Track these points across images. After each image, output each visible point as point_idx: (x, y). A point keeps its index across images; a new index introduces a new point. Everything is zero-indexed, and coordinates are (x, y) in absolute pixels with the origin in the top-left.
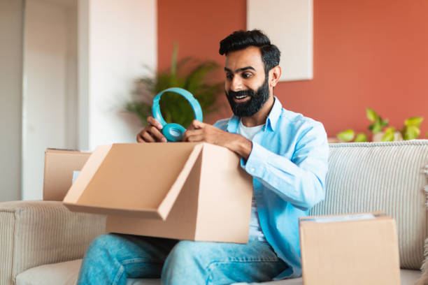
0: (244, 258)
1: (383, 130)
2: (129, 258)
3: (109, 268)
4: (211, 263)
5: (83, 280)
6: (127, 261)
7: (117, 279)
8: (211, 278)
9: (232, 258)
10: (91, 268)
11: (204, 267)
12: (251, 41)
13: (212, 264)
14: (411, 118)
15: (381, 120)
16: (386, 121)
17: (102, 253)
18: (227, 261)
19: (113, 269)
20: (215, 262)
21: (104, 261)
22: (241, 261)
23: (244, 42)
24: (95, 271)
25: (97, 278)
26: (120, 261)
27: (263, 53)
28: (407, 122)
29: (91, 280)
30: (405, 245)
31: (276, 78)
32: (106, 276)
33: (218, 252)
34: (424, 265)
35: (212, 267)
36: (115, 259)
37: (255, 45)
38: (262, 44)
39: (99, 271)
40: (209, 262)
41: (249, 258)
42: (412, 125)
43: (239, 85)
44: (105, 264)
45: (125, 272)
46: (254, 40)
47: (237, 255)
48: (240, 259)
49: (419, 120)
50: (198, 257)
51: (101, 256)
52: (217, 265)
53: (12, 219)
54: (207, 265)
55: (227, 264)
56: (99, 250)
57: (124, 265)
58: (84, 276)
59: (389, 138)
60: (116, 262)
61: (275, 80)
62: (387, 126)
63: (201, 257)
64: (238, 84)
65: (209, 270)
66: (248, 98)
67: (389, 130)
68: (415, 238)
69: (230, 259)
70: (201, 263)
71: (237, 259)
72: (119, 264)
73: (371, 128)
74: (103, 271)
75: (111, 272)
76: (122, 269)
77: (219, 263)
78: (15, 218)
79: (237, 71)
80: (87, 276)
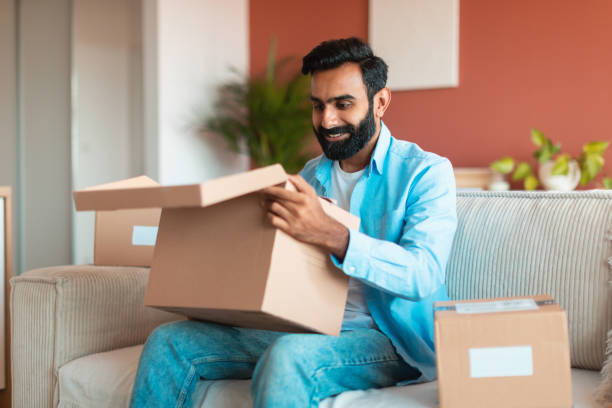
0: (362, 359)
1: (553, 158)
2: (200, 355)
3: (176, 370)
4: (319, 368)
5: (142, 386)
6: (197, 360)
7: (186, 384)
8: (317, 391)
9: (346, 360)
10: (152, 370)
11: (309, 377)
12: (348, 55)
13: (320, 370)
14: (593, 142)
15: (551, 144)
16: (558, 146)
17: (167, 349)
18: (340, 364)
19: (181, 370)
20: (324, 366)
21: (168, 360)
22: (358, 363)
23: (337, 58)
24: (157, 373)
25: (161, 384)
26: (189, 360)
27: (363, 72)
28: (586, 148)
29: (152, 386)
30: (581, 338)
31: (383, 104)
32: (172, 380)
33: (329, 353)
34: (604, 368)
35: (320, 373)
36: (183, 357)
37: (353, 60)
38: (363, 59)
39: (162, 373)
40: (315, 367)
41: (368, 358)
42: (594, 152)
43: (333, 120)
44: (169, 364)
45: (196, 373)
46: (352, 54)
47: (353, 355)
48: (356, 360)
49: (603, 146)
50: (301, 362)
51: (164, 354)
52: (326, 370)
53: (52, 293)
54: (312, 373)
55: (340, 368)
56: (161, 346)
57: (195, 366)
58: (142, 381)
59: (561, 169)
60: (185, 361)
61: (382, 108)
62: (560, 152)
63: (305, 361)
64: (331, 117)
65: (316, 379)
66: (346, 136)
67: (562, 159)
68: (594, 329)
69: (344, 362)
70: (305, 370)
71: (354, 361)
72: (188, 364)
73: (537, 155)
74: (168, 373)
75: (178, 376)
76: (192, 370)
77: (330, 368)
78: (57, 292)
79: (329, 101)
80: (146, 381)
